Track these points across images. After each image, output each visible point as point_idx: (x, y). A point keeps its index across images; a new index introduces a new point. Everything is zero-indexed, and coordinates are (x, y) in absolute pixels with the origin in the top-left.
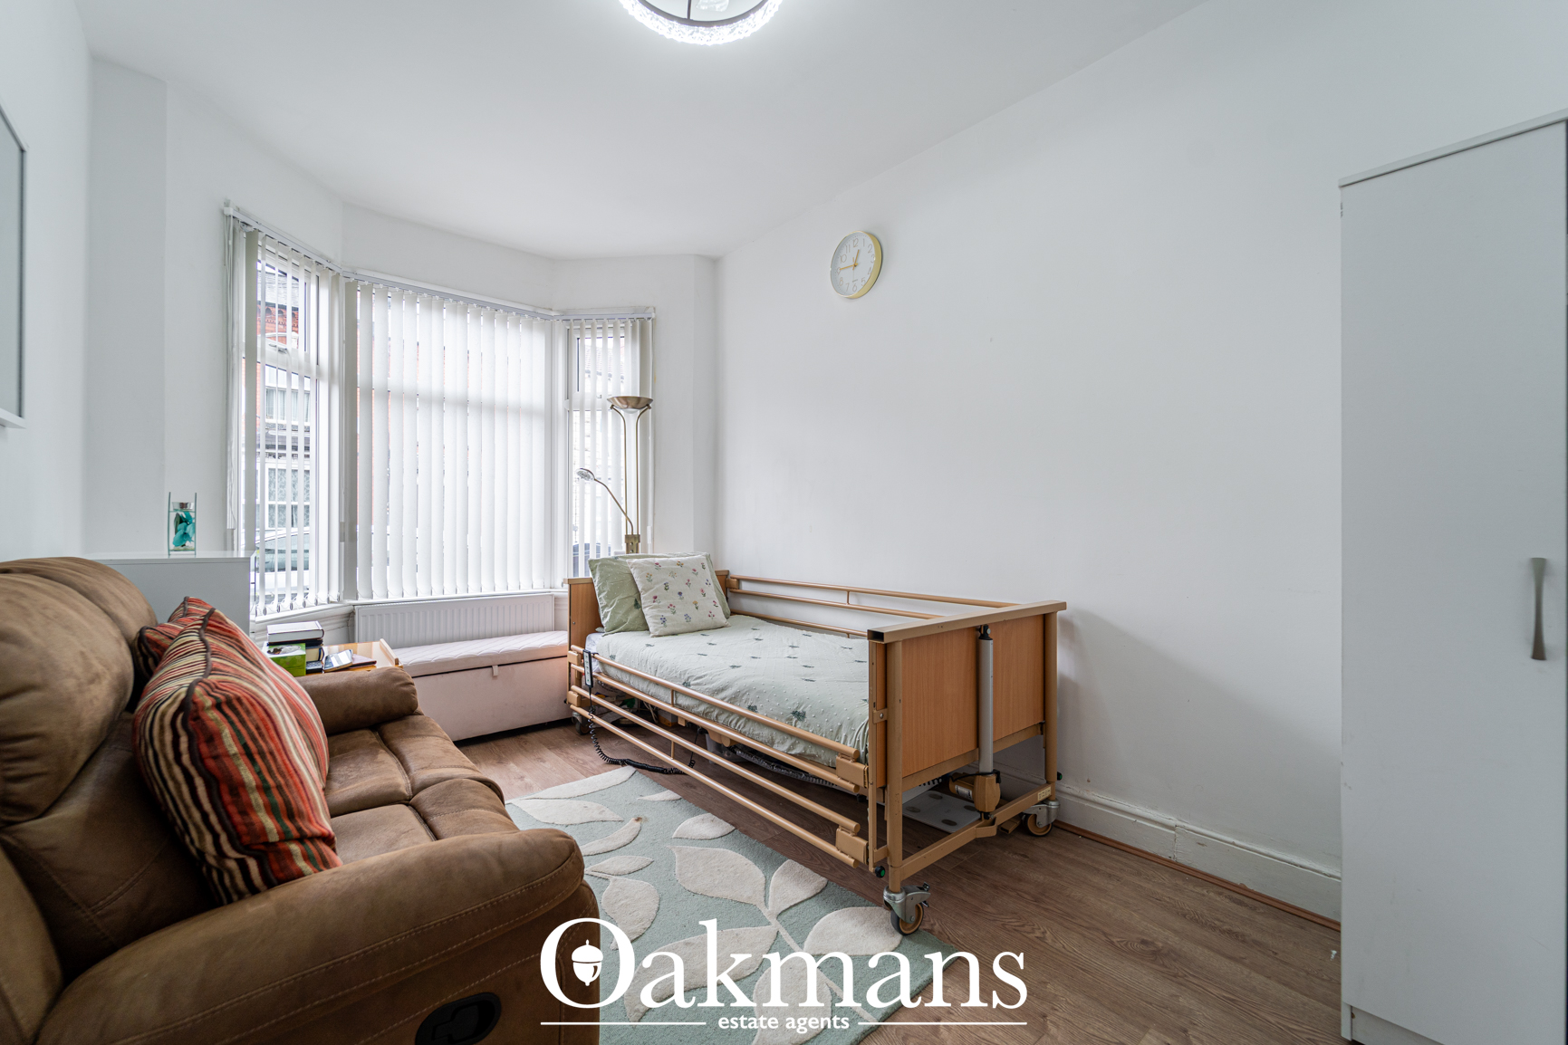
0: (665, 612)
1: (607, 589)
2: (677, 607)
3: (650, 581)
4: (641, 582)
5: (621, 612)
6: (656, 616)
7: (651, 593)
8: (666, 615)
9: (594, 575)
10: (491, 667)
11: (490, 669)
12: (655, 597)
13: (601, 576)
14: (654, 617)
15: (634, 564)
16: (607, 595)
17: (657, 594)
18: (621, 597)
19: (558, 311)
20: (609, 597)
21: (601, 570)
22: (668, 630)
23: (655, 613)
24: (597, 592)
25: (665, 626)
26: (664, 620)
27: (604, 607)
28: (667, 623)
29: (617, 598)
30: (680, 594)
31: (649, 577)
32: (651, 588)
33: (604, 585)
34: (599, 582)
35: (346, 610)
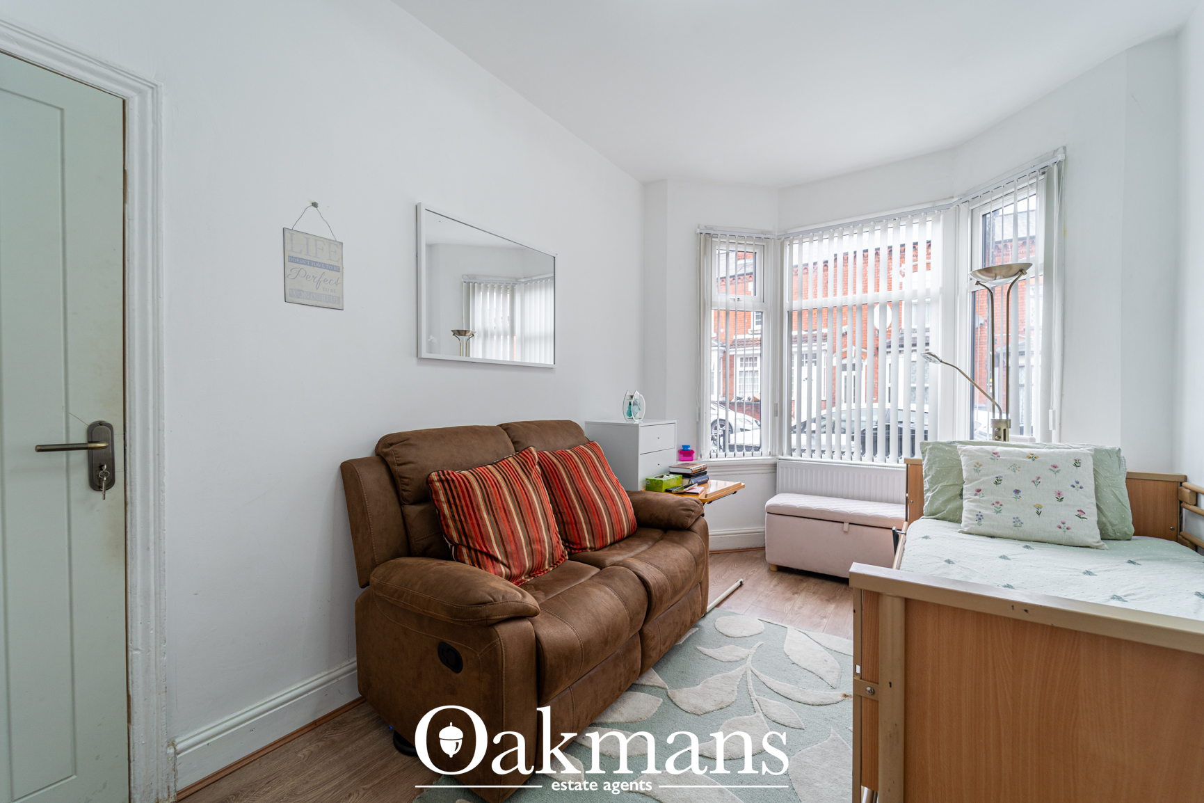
0: (986, 508)
1: (932, 473)
2: (1005, 506)
3: (977, 471)
4: (967, 471)
5: (942, 499)
6: (974, 511)
7: (975, 485)
8: (984, 512)
9: (924, 457)
10: (843, 523)
11: (841, 524)
12: (979, 491)
13: (929, 460)
14: (971, 511)
15: (964, 451)
16: (931, 479)
17: (981, 487)
18: (945, 484)
19: (958, 196)
20: (934, 482)
21: (930, 453)
22: (982, 529)
23: (972, 507)
24: (924, 474)
25: (980, 524)
26: (980, 518)
27: (928, 490)
28: (983, 522)
29: (940, 485)
30: (1017, 491)
31: (977, 468)
32: (976, 480)
33: (930, 469)
34: (926, 465)
35: (772, 461)
